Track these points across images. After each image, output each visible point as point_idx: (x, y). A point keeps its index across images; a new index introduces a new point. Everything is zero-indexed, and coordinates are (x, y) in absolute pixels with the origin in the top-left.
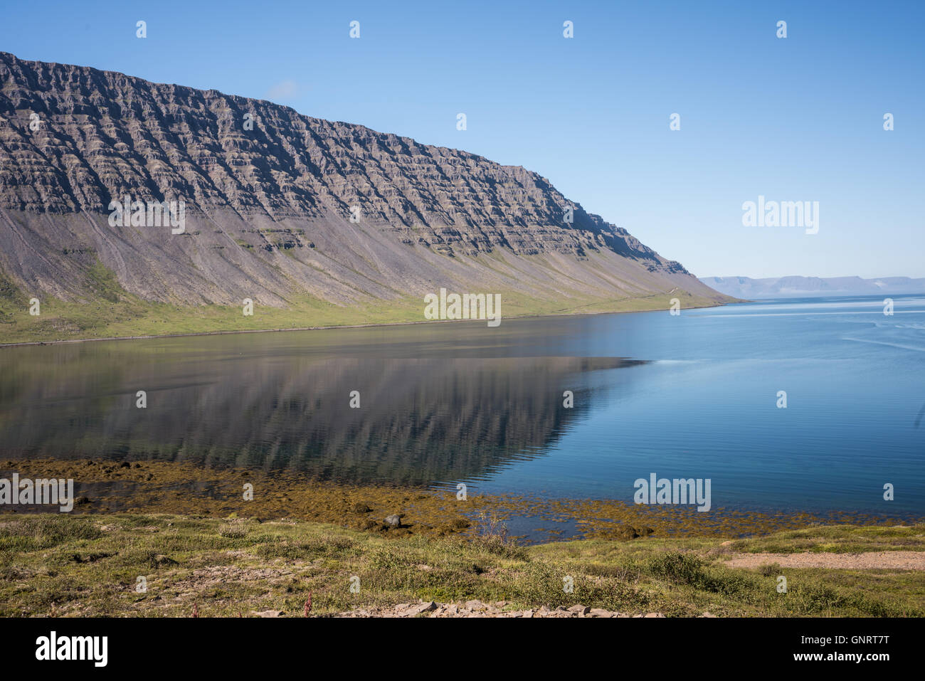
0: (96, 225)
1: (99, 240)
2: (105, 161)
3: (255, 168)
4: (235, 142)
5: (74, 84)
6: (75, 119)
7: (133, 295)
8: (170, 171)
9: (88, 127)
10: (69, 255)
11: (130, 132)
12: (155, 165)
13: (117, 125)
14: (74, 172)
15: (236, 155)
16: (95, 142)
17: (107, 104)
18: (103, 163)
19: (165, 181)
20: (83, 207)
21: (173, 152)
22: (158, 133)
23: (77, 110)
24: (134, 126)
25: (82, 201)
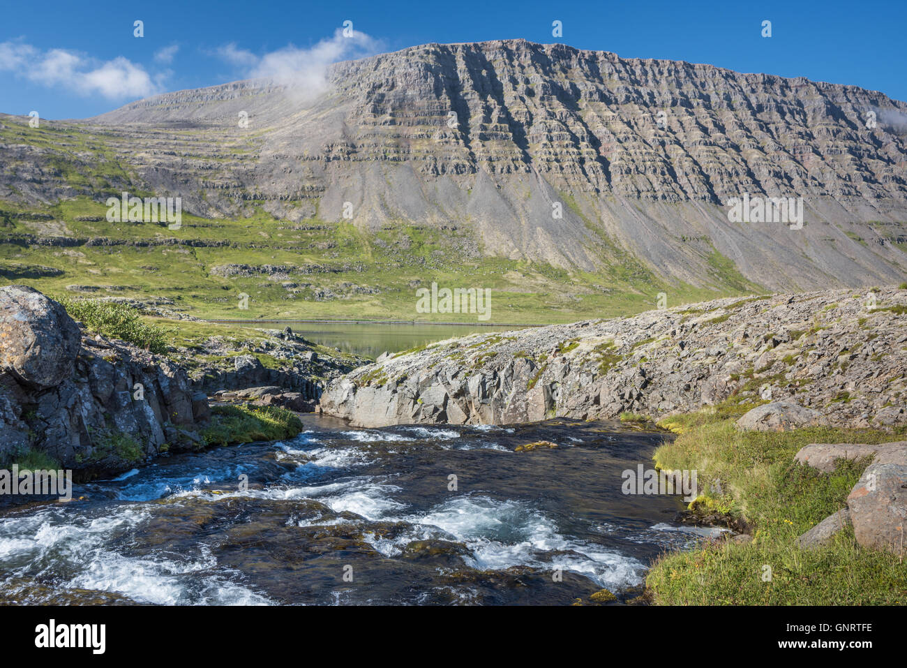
0: (706, 214)
1: (712, 228)
2: (707, 151)
3: (852, 156)
4: (828, 130)
5: (670, 78)
6: (673, 112)
7: (757, 285)
8: (767, 160)
9: (686, 119)
10: (687, 241)
11: (724, 123)
12: (754, 156)
13: (712, 116)
14: (680, 162)
15: (831, 143)
16: (695, 133)
17: (701, 96)
18: (705, 153)
19: (765, 171)
20: (692, 196)
21: (768, 142)
22: (753, 125)
23: (674, 104)
24: (727, 118)
25: (689, 190)
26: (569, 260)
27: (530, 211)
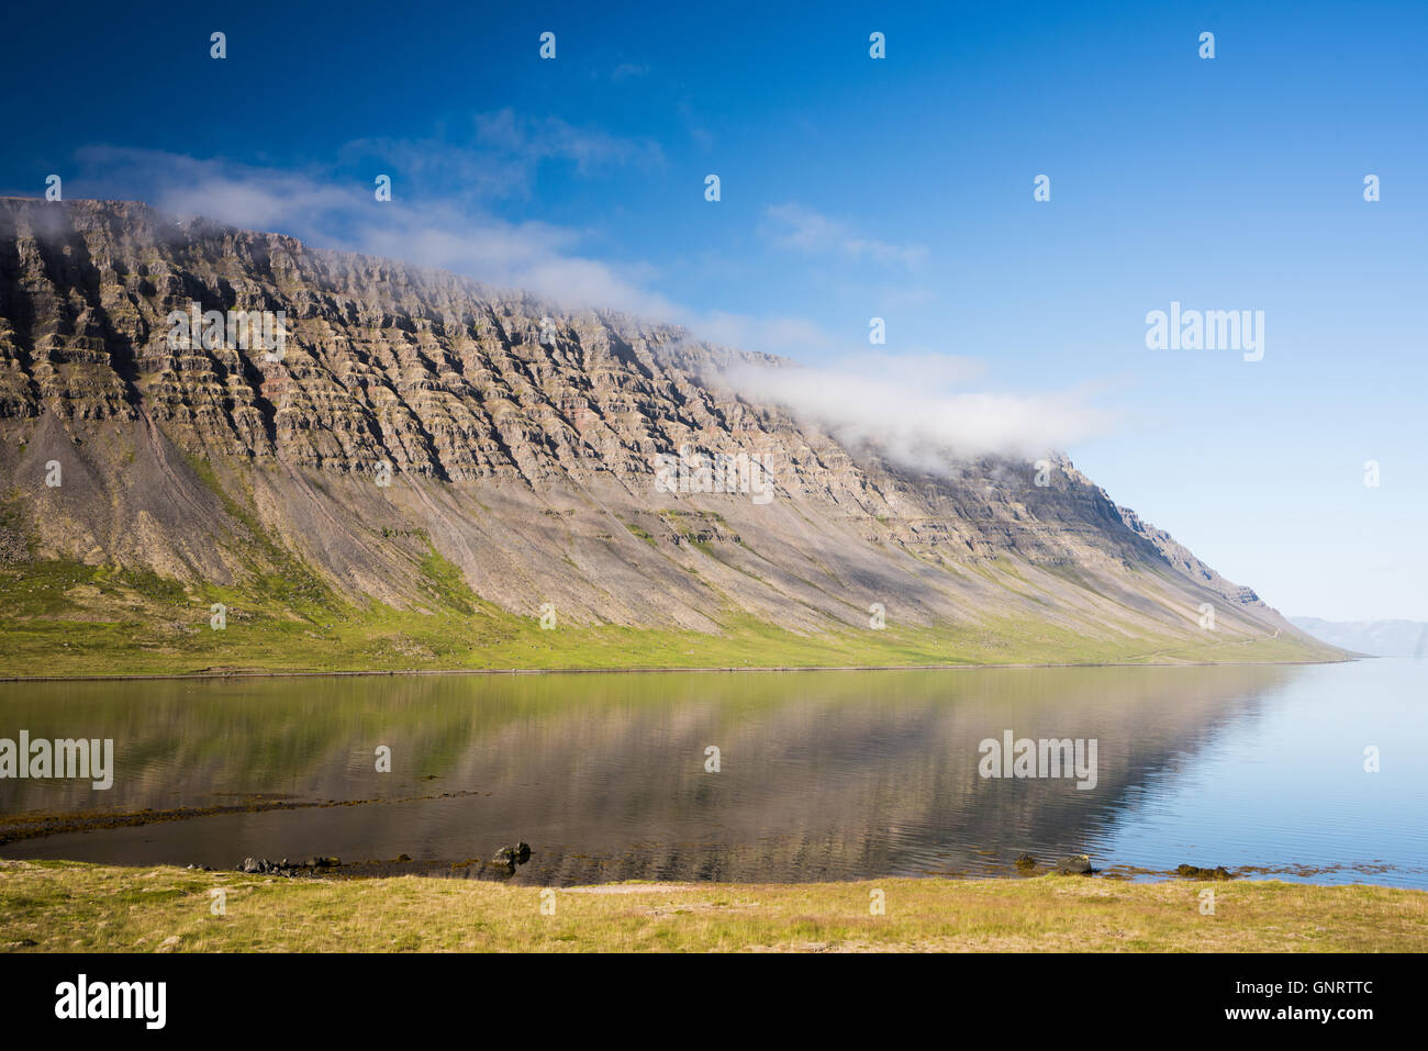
0: (424, 496)
1: (431, 518)
2: (432, 399)
3: (644, 416)
4: (611, 377)
5: (383, 285)
6: (384, 336)
7: (493, 604)
8: (522, 416)
9: (404, 348)
10: (390, 536)
11: (462, 357)
12: (503, 409)
13: (443, 346)
14: (389, 414)
15: (615, 396)
16: (416, 370)
17: (429, 315)
18: (429, 402)
19: (517, 431)
20: (404, 467)
21: (525, 387)
22: (504, 362)
23: (387, 323)
24: (467, 350)
25: (401, 457)
26: (189, 565)
27: (130, 484)
